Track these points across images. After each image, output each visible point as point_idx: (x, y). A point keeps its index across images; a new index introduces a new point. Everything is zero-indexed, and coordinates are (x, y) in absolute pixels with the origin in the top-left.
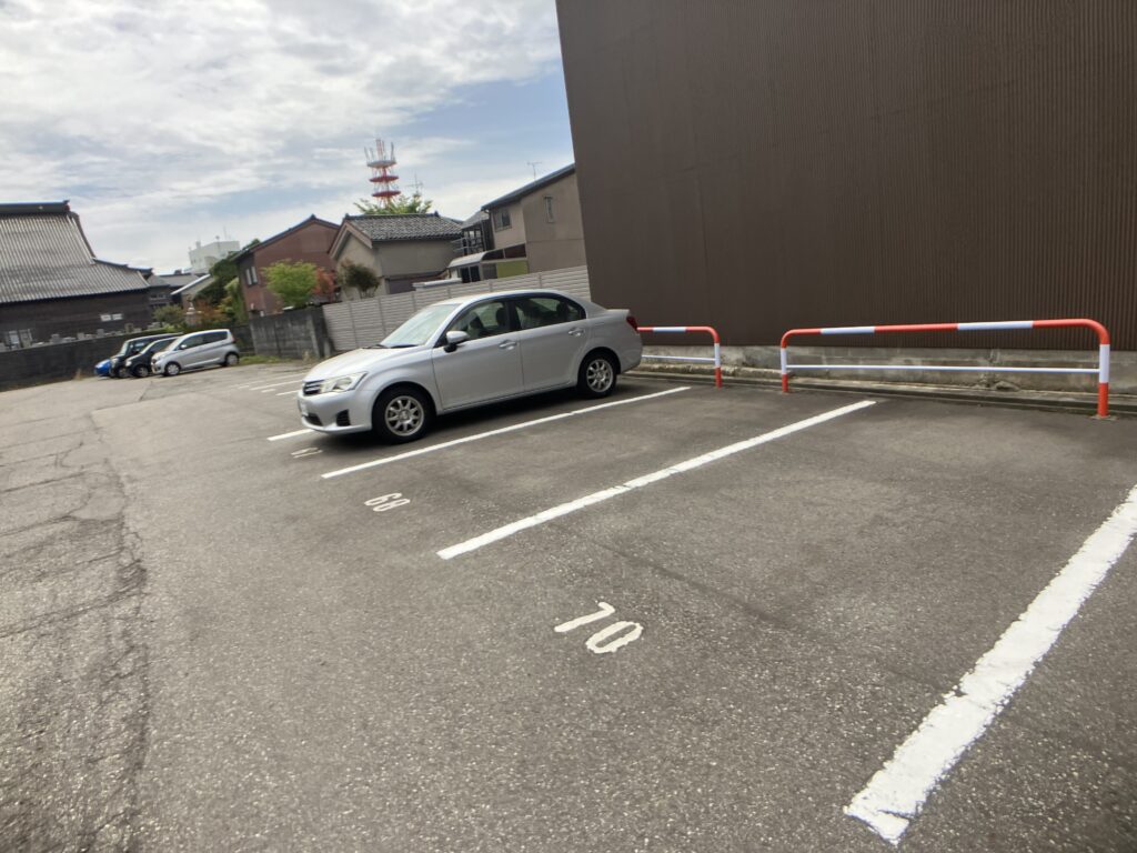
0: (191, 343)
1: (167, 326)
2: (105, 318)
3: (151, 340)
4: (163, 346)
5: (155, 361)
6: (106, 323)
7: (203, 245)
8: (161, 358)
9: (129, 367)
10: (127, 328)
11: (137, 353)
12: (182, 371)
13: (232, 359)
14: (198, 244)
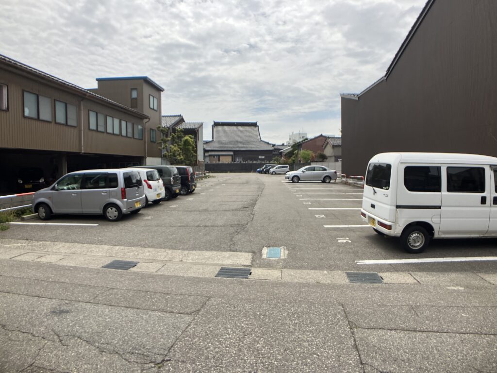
1: (276, 162)
2: (260, 157)
3: (271, 165)
5: (270, 171)
6: (260, 159)
7: (294, 133)
9: (264, 171)
10: (265, 161)
11: (267, 168)
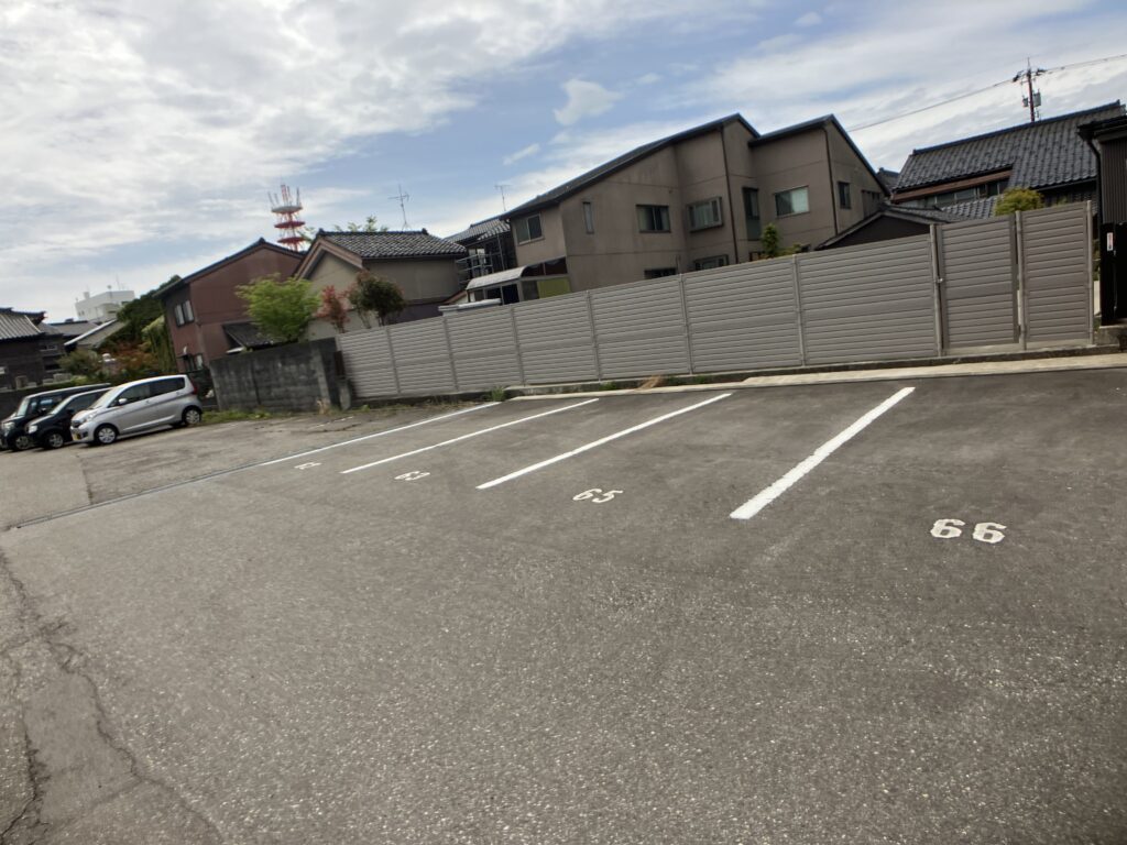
0: (132, 396)
3: (65, 395)
4: (88, 402)
5: (78, 424)
7: (92, 295)
8: (87, 419)
9: (34, 434)
10: (18, 383)
11: (44, 414)
12: (120, 436)
13: (192, 416)
14: (87, 294)
